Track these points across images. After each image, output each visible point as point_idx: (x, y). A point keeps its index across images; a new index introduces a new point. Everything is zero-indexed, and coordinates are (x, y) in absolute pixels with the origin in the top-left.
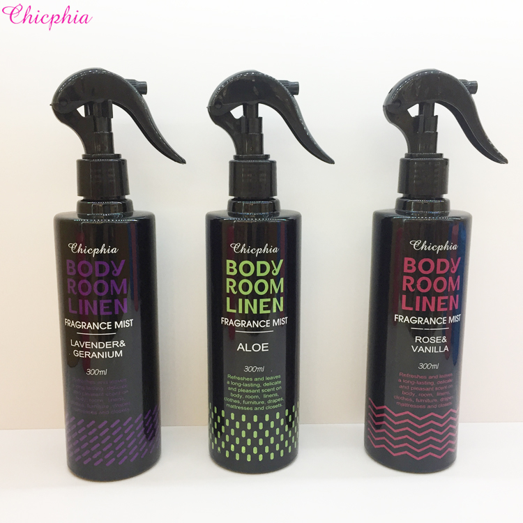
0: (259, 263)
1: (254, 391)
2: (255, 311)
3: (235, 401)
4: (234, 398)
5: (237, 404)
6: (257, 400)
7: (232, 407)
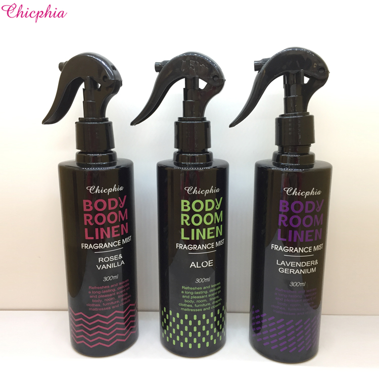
0: (207, 201)
1: (203, 297)
2: (204, 238)
3: (188, 306)
4: (187, 304)
5: (190, 308)
6: (205, 303)
7: (186, 310)
